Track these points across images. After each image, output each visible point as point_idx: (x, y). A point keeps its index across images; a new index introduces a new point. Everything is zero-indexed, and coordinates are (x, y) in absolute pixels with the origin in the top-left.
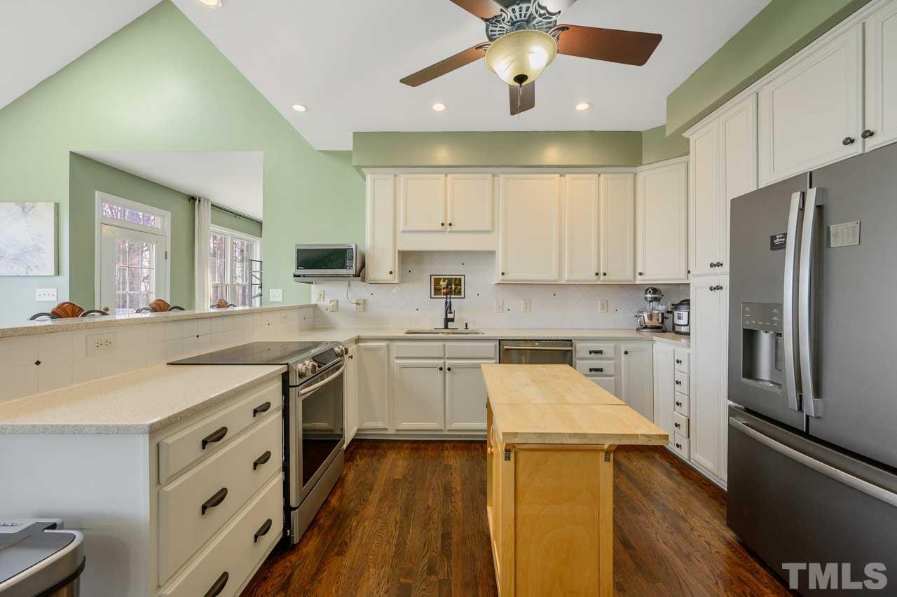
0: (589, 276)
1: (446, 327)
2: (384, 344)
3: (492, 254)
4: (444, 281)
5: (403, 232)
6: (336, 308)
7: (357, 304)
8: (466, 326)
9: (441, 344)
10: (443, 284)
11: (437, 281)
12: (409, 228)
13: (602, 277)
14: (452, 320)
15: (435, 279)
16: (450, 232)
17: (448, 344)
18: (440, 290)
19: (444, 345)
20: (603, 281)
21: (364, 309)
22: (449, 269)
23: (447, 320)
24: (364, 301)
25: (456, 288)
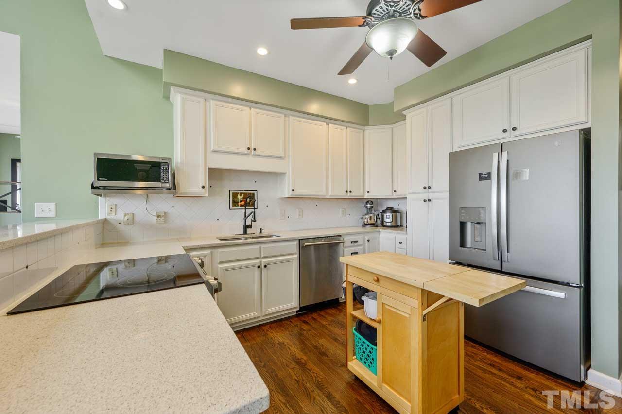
0: (341, 193)
1: (245, 233)
2: (208, 252)
3: (283, 174)
4: (241, 195)
5: (214, 151)
6: (131, 221)
7: (159, 216)
8: (261, 231)
9: (257, 247)
10: (240, 197)
11: (235, 196)
12: (217, 148)
13: (349, 194)
14: (250, 227)
15: (233, 193)
16: (254, 155)
17: (263, 246)
18: (238, 202)
19: (260, 248)
20: (349, 196)
21: (166, 221)
22: (246, 186)
23: (246, 227)
24: (165, 213)
25: (250, 201)
